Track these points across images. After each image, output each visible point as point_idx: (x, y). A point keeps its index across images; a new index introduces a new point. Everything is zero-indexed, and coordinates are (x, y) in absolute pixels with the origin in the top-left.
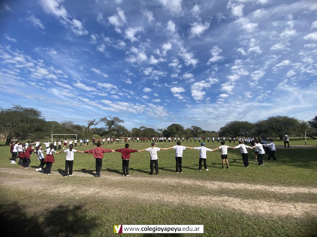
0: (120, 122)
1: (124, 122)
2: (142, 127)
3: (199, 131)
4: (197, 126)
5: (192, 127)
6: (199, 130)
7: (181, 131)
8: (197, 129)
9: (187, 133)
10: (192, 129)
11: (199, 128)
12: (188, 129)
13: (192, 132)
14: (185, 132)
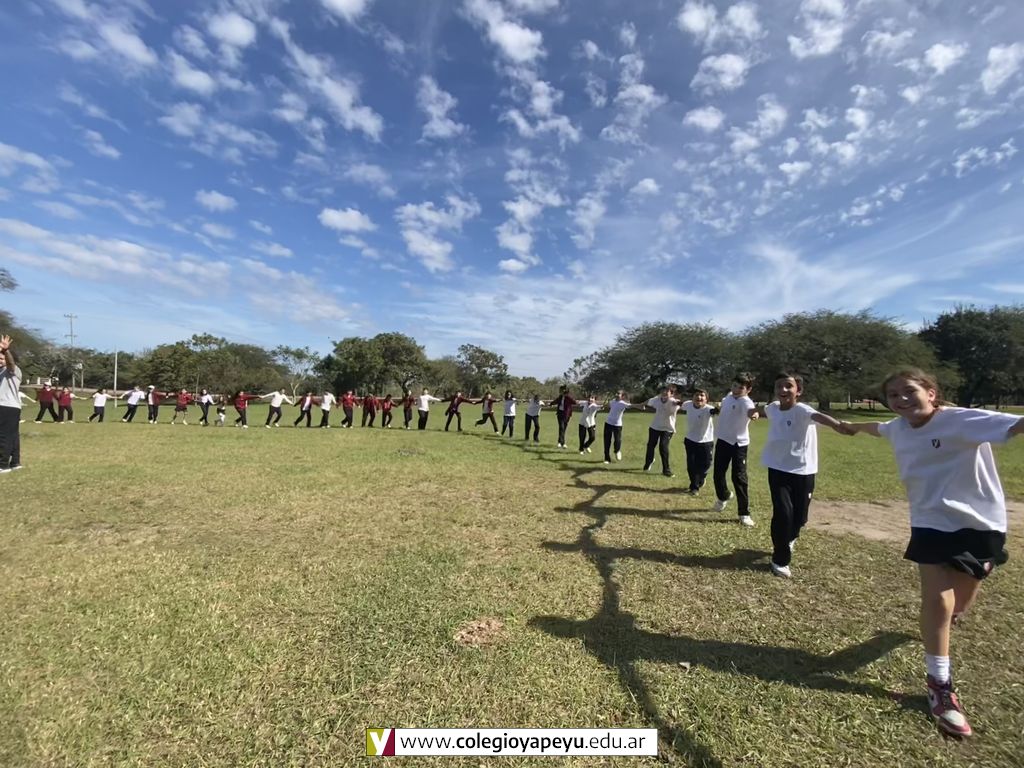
3: (489, 370)
4: (482, 348)
5: (464, 348)
6: (492, 367)
7: (411, 363)
8: (482, 358)
9: (439, 376)
10: (463, 358)
11: (493, 356)
12: (447, 362)
13: (461, 372)
14: (428, 369)
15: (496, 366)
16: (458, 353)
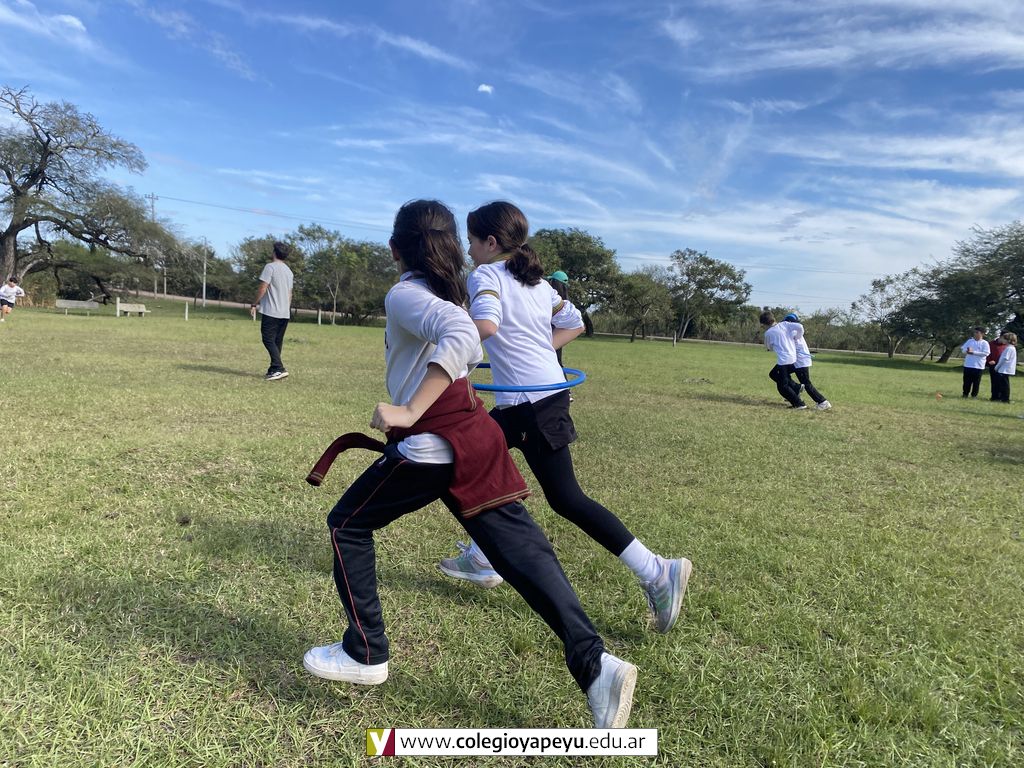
0: (110, 157)
1: (141, 165)
2: (312, 234)
4: (710, 256)
5: (680, 256)
6: (723, 288)
10: (676, 272)
11: (725, 270)
15: (732, 287)
16: (670, 264)
